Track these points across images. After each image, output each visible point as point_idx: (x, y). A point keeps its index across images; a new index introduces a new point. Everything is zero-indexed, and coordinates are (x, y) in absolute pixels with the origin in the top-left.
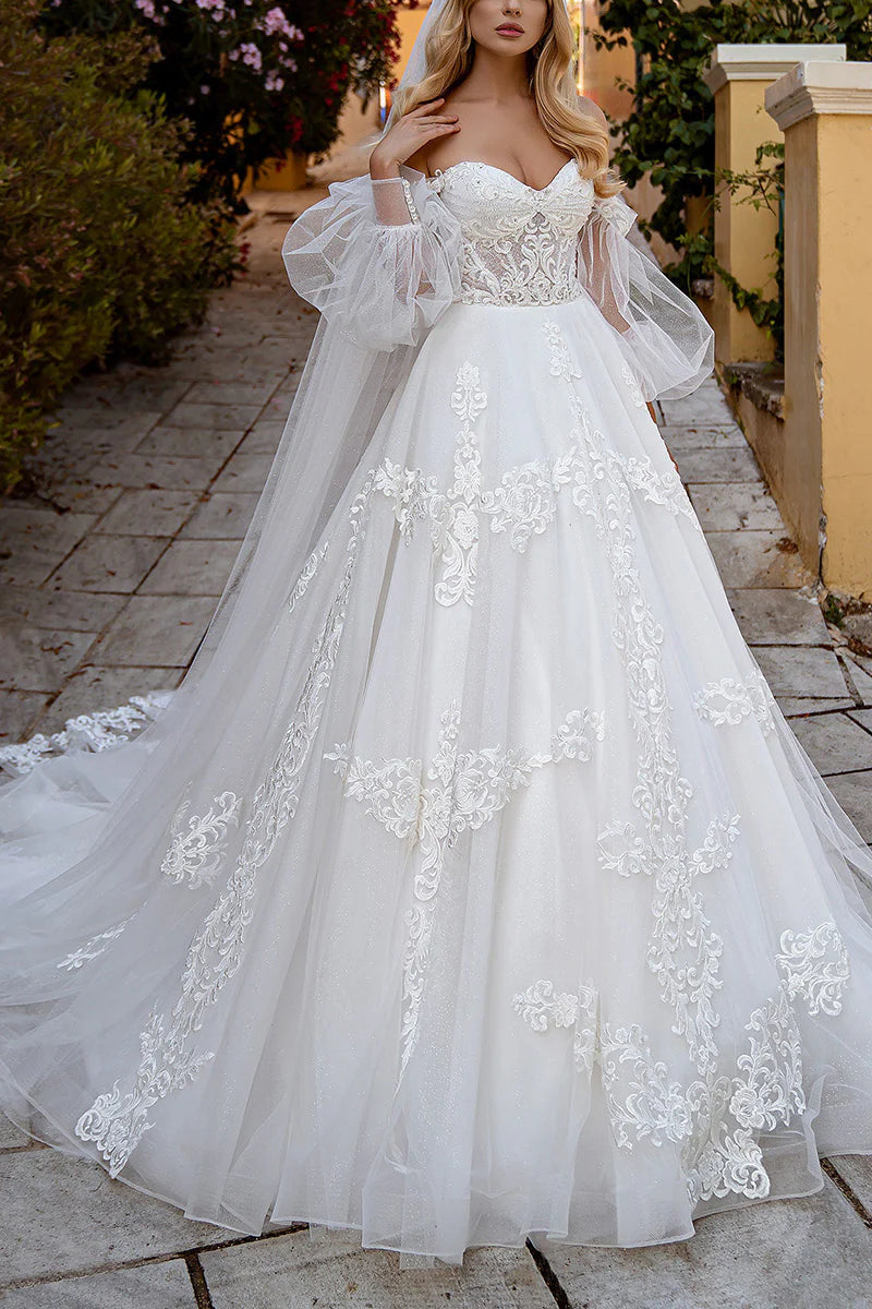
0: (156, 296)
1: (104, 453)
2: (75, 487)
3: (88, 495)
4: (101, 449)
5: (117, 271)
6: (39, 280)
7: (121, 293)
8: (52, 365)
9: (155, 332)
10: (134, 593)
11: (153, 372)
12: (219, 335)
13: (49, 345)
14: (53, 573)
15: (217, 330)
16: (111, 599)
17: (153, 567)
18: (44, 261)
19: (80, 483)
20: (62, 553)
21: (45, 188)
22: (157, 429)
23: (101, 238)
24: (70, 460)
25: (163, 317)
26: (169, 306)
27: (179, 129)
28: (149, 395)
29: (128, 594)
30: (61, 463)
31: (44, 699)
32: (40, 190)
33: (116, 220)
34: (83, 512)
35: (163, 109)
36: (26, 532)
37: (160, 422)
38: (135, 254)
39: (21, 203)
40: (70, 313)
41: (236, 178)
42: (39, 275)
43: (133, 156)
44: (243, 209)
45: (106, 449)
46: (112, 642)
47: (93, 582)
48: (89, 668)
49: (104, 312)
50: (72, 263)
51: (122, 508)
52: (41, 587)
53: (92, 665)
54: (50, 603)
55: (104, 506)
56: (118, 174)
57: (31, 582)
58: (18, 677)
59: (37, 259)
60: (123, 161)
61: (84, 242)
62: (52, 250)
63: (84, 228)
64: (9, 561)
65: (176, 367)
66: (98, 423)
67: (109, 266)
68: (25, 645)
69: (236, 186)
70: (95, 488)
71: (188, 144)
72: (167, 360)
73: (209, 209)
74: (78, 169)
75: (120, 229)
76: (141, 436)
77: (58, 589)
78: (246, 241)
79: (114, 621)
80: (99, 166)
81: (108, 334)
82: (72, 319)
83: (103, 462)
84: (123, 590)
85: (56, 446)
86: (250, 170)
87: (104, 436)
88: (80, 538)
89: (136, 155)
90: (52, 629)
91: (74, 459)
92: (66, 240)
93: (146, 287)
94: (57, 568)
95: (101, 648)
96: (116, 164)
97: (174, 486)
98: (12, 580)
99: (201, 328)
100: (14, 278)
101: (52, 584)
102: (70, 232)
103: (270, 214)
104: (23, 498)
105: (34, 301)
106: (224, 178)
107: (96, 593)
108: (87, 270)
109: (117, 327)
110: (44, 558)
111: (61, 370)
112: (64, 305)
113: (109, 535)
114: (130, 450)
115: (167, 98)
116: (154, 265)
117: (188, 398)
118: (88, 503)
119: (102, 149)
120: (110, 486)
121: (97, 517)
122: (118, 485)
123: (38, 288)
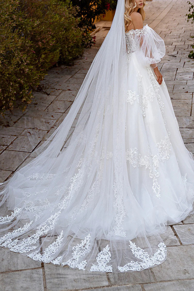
0: (70, 50)
1: (58, 83)
2: (51, 90)
3: (54, 91)
4: (57, 82)
5: (61, 43)
6: (43, 45)
7: (62, 49)
8: (46, 63)
9: (70, 58)
10: (64, 113)
11: (70, 67)
12: (86, 59)
13: (45, 59)
14: (47, 108)
15: (86, 58)
16: (59, 113)
17: (69, 108)
18: (44, 41)
19: (52, 89)
20: (48, 104)
21: (45, 25)
22: (70, 78)
23: (57, 36)
24: (50, 84)
25: (72, 55)
26: (73, 52)
27: (76, 9)
28: (69, 72)
29: (63, 113)
30: (47, 84)
31: (47, 132)
32: (44, 26)
33: (60, 32)
34: (53, 95)
35: (71, 5)
36: (41, 99)
37: (71, 77)
38: (65, 39)
39: (40, 29)
40: (50, 53)
41: (92, 19)
42: (43, 44)
43: (64, 17)
44: (94, 27)
45: (58, 82)
46: (60, 122)
47: (55, 110)
48: (55, 126)
49: (58, 53)
50: (50, 42)
51: (62, 94)
52: (44, 111)
53: (56, 126)
54: (46, 114)
55: (58, 94)
56: (61, 21)
57: (42, 110)
58: (41, 128)
59: (43, 41)
60: (62, 18)
61: (53, 37)
62: (46, 39)
63: (53, 34)
64: (37, 105)
65: (75, 66)
66: (56, 77)
67: (59, 42)
68: (42, 122)
69: (92, 21)
70: (56, 90)
71: (78, 12)
72: (73, 65)
73: (83, 29)
74: (52, 21)
75: (61, 34)
76: (67, 80)
77: (48, 111)
78: (95, 36)
79: (60, 118)
80: (56, 20)
81: (59, 57)
82: (50, 54)
83: (57, 84)
84: (62, 112)
85: (46, 81)
86: (96, 17)
87: (58, 80)
88: (52, 101)
89: (65, 17)
90: (47, 119)
91: (51, 84)
92: (49, 37)
93: (67, 47)
94: (48, 107)
95: (57, 123)
96: (60, 19)
97: (74, 90)
98: (38, 109)
99: (82, 58)
100: (37, 45)
101: (47, 110)
102: (50, 35)
103: (104, 27)
104: (39, 92)
105: (42, 50)
106: (89, 19)
107: (56, 112)
108: (54, 43)
109: (60, 56)
110: (45, 105)
111: (48, 64)
112: (49, 51)
113: (59, 100)
114: (64, 82)
115: (72, 3)
116: (70, 42)
117: (78, 72)
118: (54, 93)
119: (57, 16)
120: (59, 89)
121: (56, 96)
122: (61, 89)
123: (43, 47)
